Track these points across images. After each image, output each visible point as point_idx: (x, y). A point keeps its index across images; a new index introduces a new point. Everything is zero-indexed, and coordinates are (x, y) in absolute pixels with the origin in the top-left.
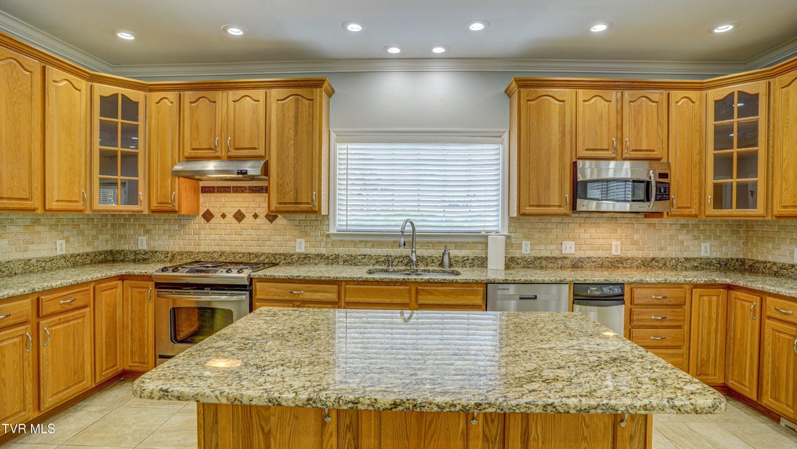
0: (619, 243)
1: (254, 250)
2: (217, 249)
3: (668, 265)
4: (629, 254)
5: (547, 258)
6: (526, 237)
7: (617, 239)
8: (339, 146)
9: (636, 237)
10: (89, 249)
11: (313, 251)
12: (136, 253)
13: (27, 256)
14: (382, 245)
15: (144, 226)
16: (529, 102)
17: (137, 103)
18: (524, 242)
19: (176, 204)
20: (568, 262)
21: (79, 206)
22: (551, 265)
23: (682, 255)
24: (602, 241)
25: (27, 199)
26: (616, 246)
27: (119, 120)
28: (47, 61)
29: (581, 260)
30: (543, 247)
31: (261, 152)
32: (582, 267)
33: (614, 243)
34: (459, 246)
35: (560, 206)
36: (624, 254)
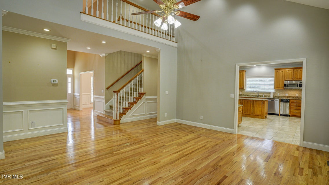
6: (279, 93)
11: (243, 94)
14: (253, 93)
16: (277, 72)
20: (286, 97)
24: (294, 94)
30: (282, 95)
32: (289, 98)
33: (296, 94)
34: (266, 94)
35: (282, 88)
36: (299, 96)
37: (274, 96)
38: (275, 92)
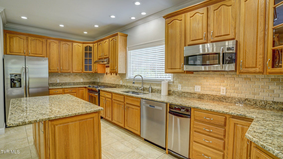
0: (225, 88)
1: (113, 83)
2: (108, 82)
3: (258, 104)
4: (233, 95)
5: (187, 93)
6: (180, 83)
7: (224, 86)
8: (129, 52)
9: (237, 85)
10: (88, 81)
11: (123, 84)
12: (97, 82)
13: (74, 82)
15: (98, 76)
16: (169, 25)
17: (92, 47)
18: (179, 85)
19: (97, 70)
20: (196, 95)
21: (80, 71)
22: (189, 96)
23: (270, 99)
24: (216, 87)
25: (68, 70)
26: (223, 90)
27: (88, 52)
28: (73, 42)
29: (203, 95)
30: (187, 88)
31: (108, 56)
32: (203, 99)
33: (221, 88)
35: (180, 69)
36: (228, 95)
37: (169, 91)
38: (172, 81)
